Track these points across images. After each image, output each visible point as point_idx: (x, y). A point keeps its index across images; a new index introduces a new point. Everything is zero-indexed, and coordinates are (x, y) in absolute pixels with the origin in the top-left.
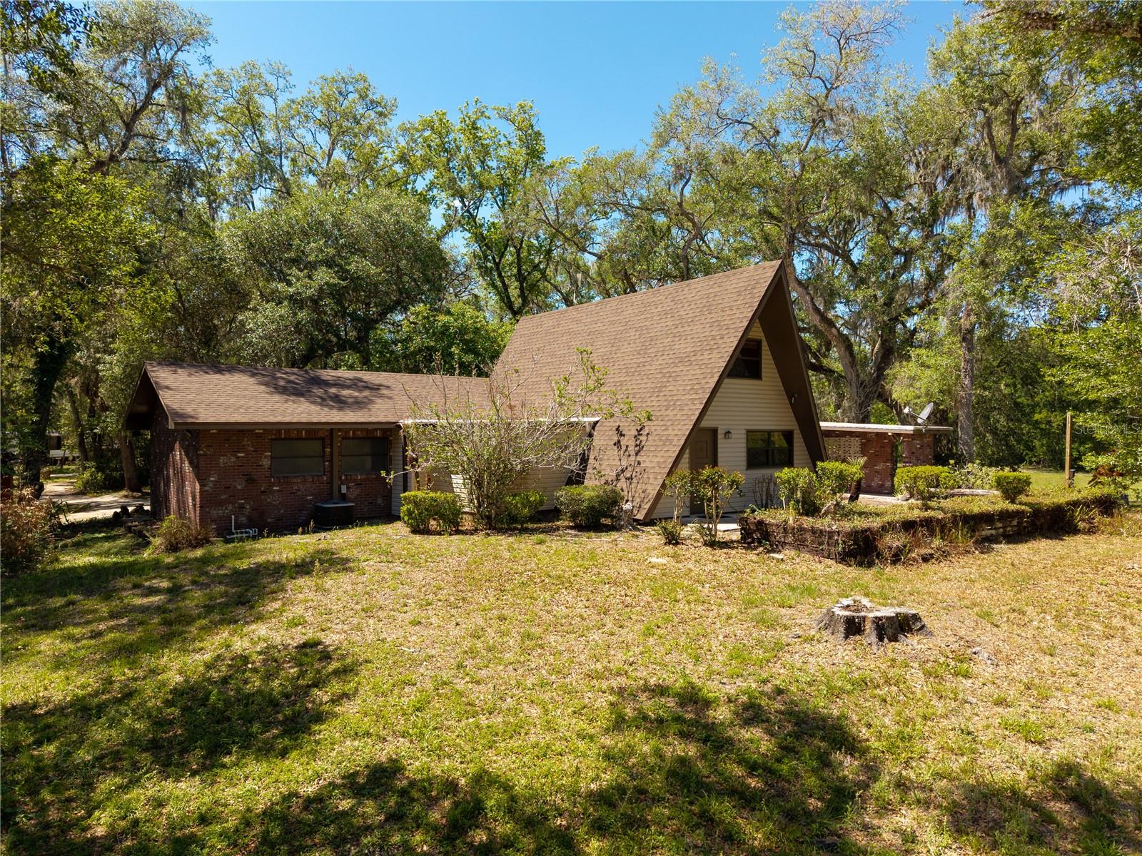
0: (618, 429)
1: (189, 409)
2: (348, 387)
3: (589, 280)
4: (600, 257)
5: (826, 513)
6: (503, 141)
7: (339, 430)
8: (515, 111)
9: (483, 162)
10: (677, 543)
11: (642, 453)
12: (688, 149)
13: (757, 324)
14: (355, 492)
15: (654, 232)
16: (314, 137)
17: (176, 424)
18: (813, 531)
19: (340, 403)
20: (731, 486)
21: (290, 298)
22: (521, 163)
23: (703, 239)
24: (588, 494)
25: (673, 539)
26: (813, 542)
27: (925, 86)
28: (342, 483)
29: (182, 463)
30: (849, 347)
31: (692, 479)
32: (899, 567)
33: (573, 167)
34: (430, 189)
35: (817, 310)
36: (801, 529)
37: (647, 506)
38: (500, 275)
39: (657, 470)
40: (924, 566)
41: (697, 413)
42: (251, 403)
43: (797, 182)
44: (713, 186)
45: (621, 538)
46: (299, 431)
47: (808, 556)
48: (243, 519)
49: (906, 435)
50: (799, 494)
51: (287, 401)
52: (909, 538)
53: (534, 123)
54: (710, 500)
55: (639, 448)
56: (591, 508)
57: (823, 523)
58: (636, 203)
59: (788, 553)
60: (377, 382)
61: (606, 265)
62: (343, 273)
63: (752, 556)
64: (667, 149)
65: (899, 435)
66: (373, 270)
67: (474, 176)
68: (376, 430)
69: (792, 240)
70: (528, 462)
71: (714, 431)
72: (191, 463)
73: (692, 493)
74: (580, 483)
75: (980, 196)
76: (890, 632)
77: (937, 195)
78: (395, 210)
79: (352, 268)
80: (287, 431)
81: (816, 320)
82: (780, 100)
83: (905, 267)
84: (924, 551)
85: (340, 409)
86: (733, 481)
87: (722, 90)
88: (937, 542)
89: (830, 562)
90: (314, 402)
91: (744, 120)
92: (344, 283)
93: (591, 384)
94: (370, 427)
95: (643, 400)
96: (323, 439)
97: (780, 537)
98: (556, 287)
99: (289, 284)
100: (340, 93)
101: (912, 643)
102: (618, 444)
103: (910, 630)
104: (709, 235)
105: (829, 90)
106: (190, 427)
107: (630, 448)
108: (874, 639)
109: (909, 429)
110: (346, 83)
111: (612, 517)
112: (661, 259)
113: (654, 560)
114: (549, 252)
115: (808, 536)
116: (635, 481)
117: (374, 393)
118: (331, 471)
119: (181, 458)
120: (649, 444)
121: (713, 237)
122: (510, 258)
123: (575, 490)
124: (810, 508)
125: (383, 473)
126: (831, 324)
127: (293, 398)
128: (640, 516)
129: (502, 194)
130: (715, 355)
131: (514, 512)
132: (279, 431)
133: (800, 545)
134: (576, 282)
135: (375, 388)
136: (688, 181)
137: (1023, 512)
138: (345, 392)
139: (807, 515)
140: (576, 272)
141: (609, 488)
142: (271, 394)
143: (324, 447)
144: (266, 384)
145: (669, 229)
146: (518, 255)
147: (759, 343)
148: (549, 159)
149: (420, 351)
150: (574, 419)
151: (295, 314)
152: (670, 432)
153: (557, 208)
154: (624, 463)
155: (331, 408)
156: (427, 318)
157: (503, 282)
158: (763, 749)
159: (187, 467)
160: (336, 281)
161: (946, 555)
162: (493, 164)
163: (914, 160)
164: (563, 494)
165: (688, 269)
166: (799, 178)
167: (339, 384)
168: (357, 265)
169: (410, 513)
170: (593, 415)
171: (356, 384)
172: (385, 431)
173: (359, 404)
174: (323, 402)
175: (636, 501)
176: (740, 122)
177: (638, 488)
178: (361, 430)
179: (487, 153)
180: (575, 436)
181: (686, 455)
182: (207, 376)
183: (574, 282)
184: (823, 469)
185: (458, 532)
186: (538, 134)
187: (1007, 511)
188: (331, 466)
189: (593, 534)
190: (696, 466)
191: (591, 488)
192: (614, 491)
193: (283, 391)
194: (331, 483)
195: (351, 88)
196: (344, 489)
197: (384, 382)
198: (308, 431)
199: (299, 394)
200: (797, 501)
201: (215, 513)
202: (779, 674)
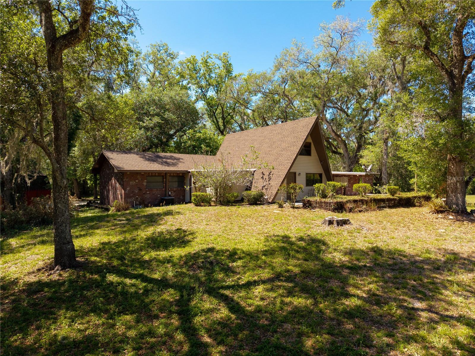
0: (262, 173)
1: (121, 166)
2: (169, 159)
3: (249, 119)
4: (254, 111)
5: (329, 197)
6: (217, 67)
7: (168, 173)
8: (222, 56)
9: (210, 75)
10: (282, 207)
11: (271, 180)
12: (287, 72)
13: (310, 137)
14: (173, 194)
15: (274, 102)
16: (148, 67)
17: (118, 170)
18: (325, 202)
19: (168, 164)
20: (299, 189)
21: (144, 127)
22: (224, 75)
23: (292, 104)
24: (253, 193)
25: (281, 206)
26: (325, 206)
27: (372, 50)
28: (169, 191)
29: (115, 184)
30: (345, 145)
31: (287, 187)
32: (351, 213)
33: (243, 77)
34: (188, 84)
35: (333, 131)
36: (321, 202)
37: (272, 198)
38: (216, 118)
39: (276, 186)
40: (359, 213)
41: (289, 167)
42: (140, 164)
43: (326, 85)
44: (296, 85)
45: (265, 207)
46: (155, 173)
47: (323, 210)
48: (138, 203)
49: (363, 176)
50: (321, 191)
51: (150, 163)
52: (355, 205)
53: (229, 60)
54: (293, 194)
55: (270, 179)
56: (254, 198)
57: (328, 200)
58: (268, 91)
59: (317, 210)
60: (178, 157)
61: (256, 114)
62: (163, 118)
63: (306, 210)
64: (279, 72)
65: (361, 176)
66: (173, 117)
67: (207, 81)
68: (180, 173)
69: (324, 106)
70: (234, 183)
71: (295, 173)
72: (120, 184)
73: (287, 191)
74: (250, 190)
75: (392, 90)
76: (341, 224)
77: (377, 90)
78: (181, 95)
79: (166, 116)
80: (152, 173)
81: (333, 134)
82: (321, 55)
83: (366, 115)
84: (359, 209)
85: (168, 166)
86: (300, 188)
87: (300, 51)
88: (364, 206)
89: (329, 212)
90: (159, 164)
91: (307, 62)
92: (163, 122)
93: (254, 157)
94: (178, 172)
95: (271, 163)
96: (163, 176)
97: (314, 205)
98: (236, 121)
99: (144, 122)
100: (158, 50)
101: (346, 227)
102: (262, 178)
103: (347, 224)
104: (295, 102)
105: (338, 52)
106: (122, 172)
107: (267, 179)
108: (336, 225)
109: (364, 173)
110: (160, 47)
111: (261, 201)
112: (277, 112)
113: (275, 212)
114: (234, 109)
115: (323, 204)
116: (268, 189)
117: (178, 161)
118: (166, 187)
119: (115, 183)
120: (273, 177)
121: (296, 103)
122: (220, 111)
123: (249, 192)
124: (324, 196)
125: (185, 187)
126: (339, 136)
127: (152, 162)
128: (270, 201)
129: (217, 87)
130: (295, 148)
131: (229, 199)
132: (149, 173)
133: (321, 207)
134: (244, 119)
135: (178, 159)
136: (287, 83)
137: (396, 199)
138: (168, 161)
139: (323, 198)
140: (244, 116)
141: (260, 191)
142: (145, 161)
143: (163, 179)
144: (142, 158)
145: (280, 100)
146: (223, 110)
147: (310, 143)
148: (234, 74)
149: (190, 146)
150: (248, 170)
151: (146, 133)
152: (280, 173)
153: (238, 93)
154: (265, 184)
155: (165, 166)
156: (193, 134)
157: (217, 120)
158: (303, 245)
159: (118, 185)
160: (161, 121)
161: (367, 211)
162: (213, 75)
163: (369, 76)
164: (245, 193)
165: (287, 116)
166: (327, 83)
167: (166, 157)
168: (168, 115)
169: (195, 200)
170: (254, 168)
171: (171, 158)
172: (183, 173)
173: (174, 165)
174: (162, 163)
175: (268, 196)
176: (305, 63)
177: (269, 192)
178: (176, 173)
179: (211, 72)
180: (248, 175)
181: (285, 181)
182: (123, 155)
183: (243, 119)
184: (329, 184)
185: (210, 206)
186: (230, 64)
187: (390, 198)
188: (166, 185)
189: (255, 206)
190: (288, 183)
191: (254, 192)
192: (262, 192)
193: (149, 160)
194: (166, 191)
195: (161, 48)
196: (170, 193)
197: (181, 157)
198: (158, 173)
199: (154, 161)
200: (320, 194)
201: (129, 200)
202: (309, 233)
